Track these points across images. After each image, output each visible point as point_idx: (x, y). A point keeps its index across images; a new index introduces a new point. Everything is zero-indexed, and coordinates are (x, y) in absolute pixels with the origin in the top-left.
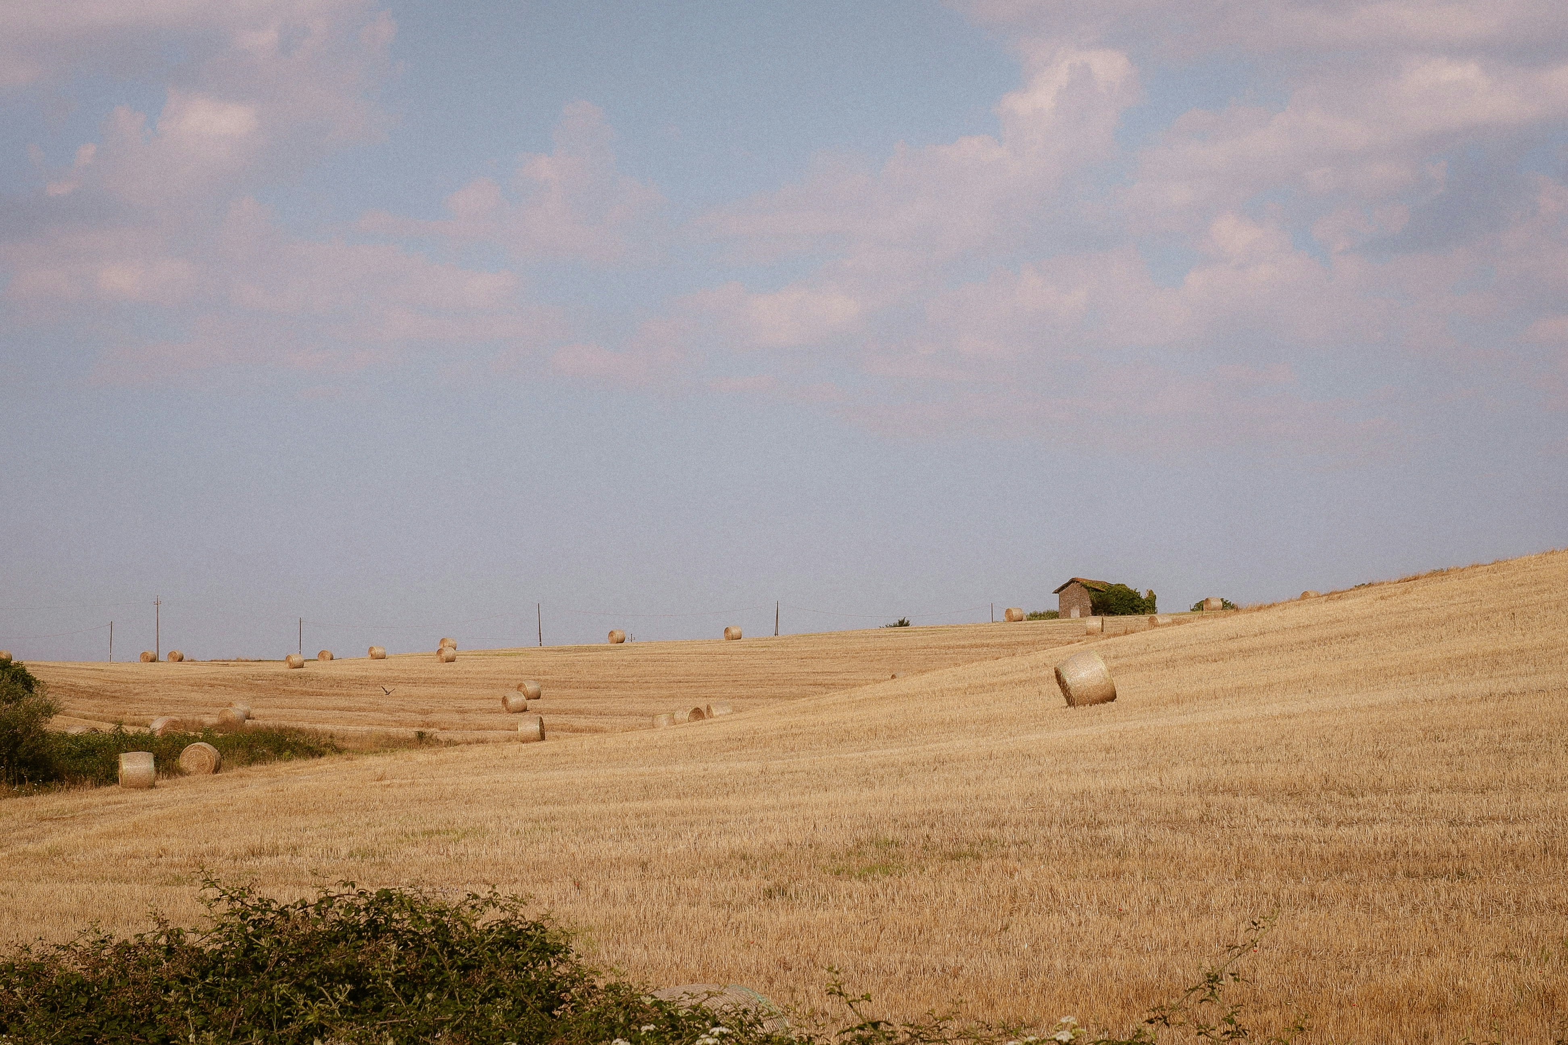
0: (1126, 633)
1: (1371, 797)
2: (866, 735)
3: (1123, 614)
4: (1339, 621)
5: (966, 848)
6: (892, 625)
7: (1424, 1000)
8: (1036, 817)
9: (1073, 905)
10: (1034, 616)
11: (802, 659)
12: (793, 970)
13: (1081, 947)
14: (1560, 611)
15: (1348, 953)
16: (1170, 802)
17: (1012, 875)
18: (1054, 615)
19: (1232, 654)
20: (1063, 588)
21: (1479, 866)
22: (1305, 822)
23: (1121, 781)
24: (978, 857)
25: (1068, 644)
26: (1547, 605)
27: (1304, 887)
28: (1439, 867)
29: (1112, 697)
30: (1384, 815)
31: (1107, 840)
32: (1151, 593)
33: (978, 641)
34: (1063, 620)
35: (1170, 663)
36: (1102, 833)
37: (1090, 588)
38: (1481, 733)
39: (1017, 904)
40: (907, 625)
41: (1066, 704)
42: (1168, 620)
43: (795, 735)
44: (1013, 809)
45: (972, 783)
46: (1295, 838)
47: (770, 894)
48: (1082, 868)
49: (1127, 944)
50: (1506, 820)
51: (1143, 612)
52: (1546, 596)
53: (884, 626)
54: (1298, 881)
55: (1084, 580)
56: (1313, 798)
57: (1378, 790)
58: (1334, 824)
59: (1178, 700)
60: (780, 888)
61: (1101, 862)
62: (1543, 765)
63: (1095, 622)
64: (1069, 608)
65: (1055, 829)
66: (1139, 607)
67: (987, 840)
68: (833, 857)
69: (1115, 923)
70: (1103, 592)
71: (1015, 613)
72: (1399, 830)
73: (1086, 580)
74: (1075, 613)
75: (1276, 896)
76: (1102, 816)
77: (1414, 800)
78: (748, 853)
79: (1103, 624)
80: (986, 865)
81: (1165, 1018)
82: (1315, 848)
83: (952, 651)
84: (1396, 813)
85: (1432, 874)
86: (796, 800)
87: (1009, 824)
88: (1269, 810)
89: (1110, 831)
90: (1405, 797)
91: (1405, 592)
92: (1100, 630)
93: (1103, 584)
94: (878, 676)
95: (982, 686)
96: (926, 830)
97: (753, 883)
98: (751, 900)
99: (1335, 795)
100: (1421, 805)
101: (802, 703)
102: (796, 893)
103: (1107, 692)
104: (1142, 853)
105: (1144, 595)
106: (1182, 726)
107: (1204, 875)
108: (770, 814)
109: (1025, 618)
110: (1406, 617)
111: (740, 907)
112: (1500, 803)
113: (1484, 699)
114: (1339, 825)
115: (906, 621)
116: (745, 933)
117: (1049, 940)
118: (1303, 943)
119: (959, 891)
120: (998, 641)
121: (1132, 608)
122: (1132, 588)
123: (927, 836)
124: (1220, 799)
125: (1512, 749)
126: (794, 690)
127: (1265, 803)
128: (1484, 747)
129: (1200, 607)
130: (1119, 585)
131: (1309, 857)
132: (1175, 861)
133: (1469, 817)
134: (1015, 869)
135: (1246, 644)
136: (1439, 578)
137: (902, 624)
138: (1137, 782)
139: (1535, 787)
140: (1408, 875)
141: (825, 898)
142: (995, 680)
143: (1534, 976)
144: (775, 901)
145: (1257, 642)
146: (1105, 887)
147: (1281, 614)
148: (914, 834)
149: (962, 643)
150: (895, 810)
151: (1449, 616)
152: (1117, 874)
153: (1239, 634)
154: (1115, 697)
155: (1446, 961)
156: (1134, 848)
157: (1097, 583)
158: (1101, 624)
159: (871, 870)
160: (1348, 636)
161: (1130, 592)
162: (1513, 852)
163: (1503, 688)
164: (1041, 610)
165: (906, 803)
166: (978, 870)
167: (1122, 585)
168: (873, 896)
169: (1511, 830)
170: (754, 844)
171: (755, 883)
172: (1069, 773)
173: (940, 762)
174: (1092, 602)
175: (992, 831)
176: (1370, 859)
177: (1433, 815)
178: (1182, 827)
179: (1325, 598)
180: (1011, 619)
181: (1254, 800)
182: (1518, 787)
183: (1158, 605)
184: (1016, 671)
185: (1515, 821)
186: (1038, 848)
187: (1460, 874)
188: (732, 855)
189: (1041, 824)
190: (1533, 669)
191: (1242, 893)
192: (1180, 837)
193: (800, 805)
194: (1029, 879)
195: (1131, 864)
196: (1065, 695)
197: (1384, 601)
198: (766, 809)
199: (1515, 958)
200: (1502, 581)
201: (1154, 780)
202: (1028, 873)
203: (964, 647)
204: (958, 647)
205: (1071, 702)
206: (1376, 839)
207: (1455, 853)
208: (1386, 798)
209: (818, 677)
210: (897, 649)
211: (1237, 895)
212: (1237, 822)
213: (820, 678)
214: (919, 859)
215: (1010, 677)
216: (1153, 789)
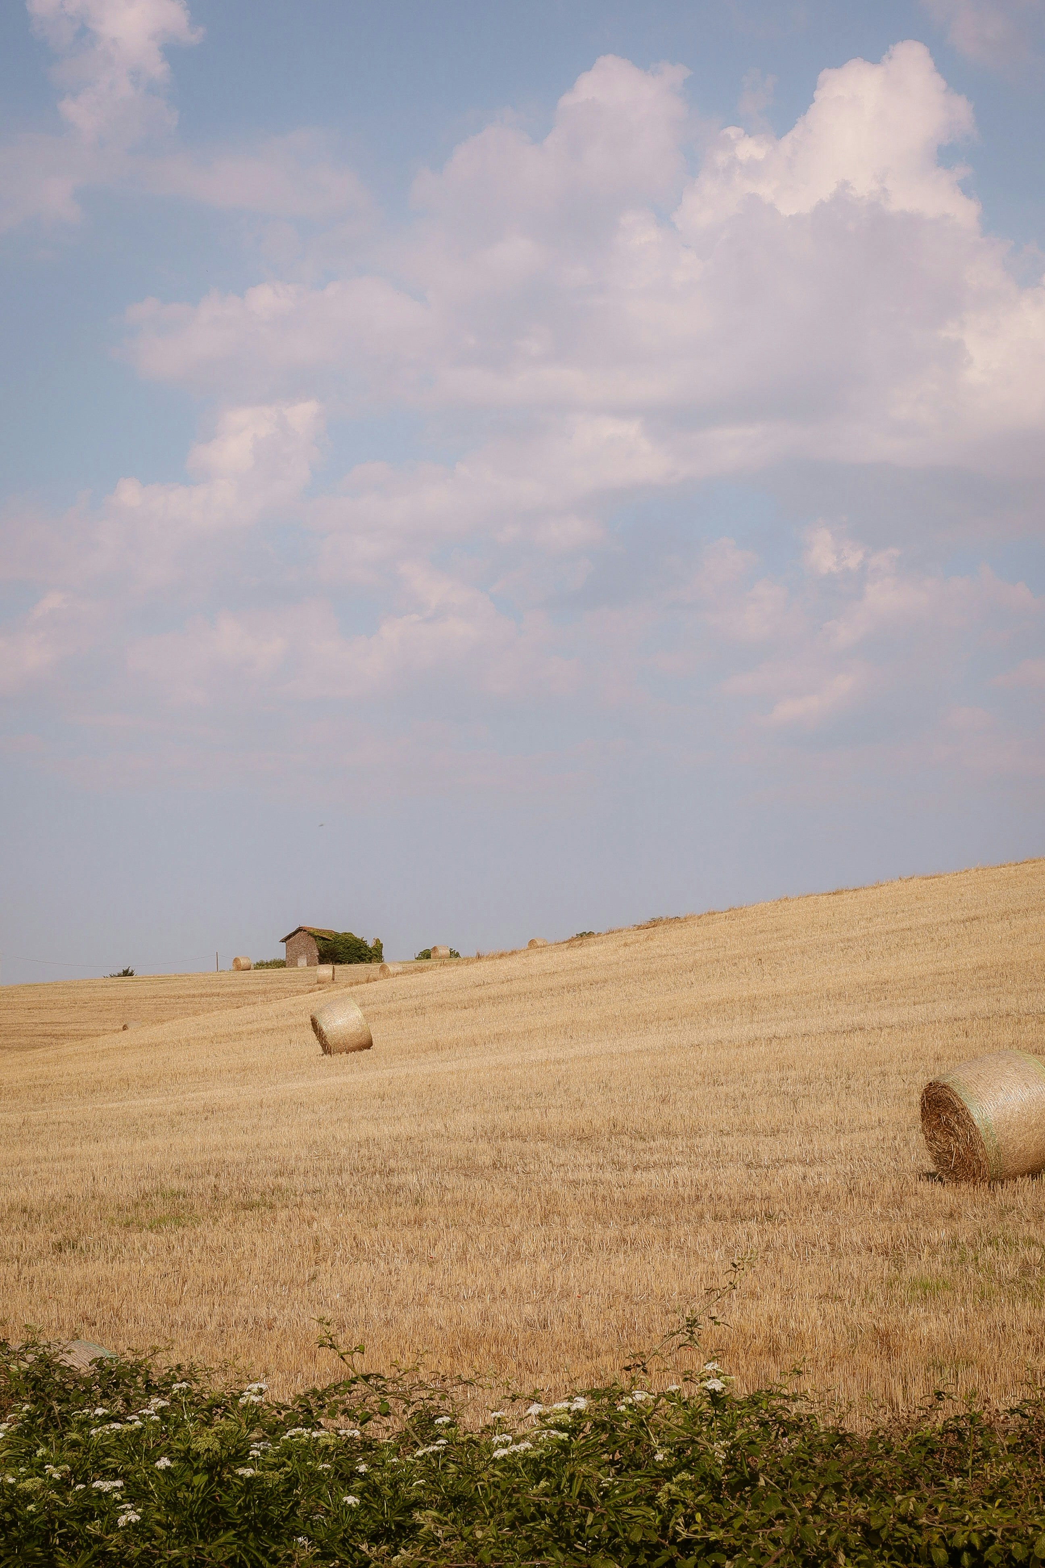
0: (368, 981)
1: (661, 1141)
2: (118, 1086)
3: (350, 963)
4: (585, 968)
5: (256, 1197)
6: (117, 974)
7: (759, 1342)
8: (325, 1164)
9: (378, 1253)
10: (261, 965)
11: (29, 1009)
12: (98, 1325)
13: (395, 1297)
14: (806, 957)
15: (669, 1297)
16: (458, 1149)
17: (310, 1224)
18: (281, 964)
19: (481, 1001)
20: (289, 937)
21: (786, 1208)
22: (601, 1166)
23: (405, 1128)
24: (272, 1207)
25: (310, 992)
26: (792, 951)
27: (613, 1232)
28: (746, 1208)
29: (368, 1045)
30: (679, 1159)
31: (400, 1188)
32: (378, 941)
33: (208, 990)
34: (291, 969)
35: (420, 1010)
36: (395, 1180)
37: (318, 937)
38: (759, 1077)
39: (321, 1254)
40: (131, 975)
41: (322, 1052)
42: (399, 968)
43: (44, 1086)
44: (298, 1158)
45: (250, 1132)
46: (595, 1183)
47: (59, 1247)
48: (382, 1215)
49: (441, 1292)
50: (803, 1162)
51: (370, 960)
52: (789, 942)
53: (108, 976)
54: (606, 1225)
55: (311, 928)
56: (605, 1143)
57: (667, 1133)
58: (630, 1169)
59: (437, 1047)
60: (69, 1242)
61: (401, 1209)
62: (827, 1108)
63: (325, 970)
64: (296, 957)
65: (346, 1176)
66: (366, 955)
67: (277, 1190)
68: (120, 1209)
69: (426, 1271)
70: (329, 940)
71: (243, 962)
72: (697, 1174)
73: (313, 929)
74: (302, 962)
75: (587, 1242)
76: (392, 1163)
77: (707, 1143)
78: (29, 1207)
79: (334, 973)
80: (283, 1215)
81: (644, 1364)
82: (617, 1194)
83: (182, 1000)
84: (691, 1157)
85: (738, 1217)
86: (68, 1150)
87: (297, 1173)
88: (562, 1156)
89: (403, 1179)
90: (697, 1141)
91: (647, 939)
92: (331, 978)
93: (330, 932)
94: (108, 1026)
95: (229, 1035)
96: (211, 1179)
97: (40, 1235)
98: (40, 1253)
99: (626, 1139)
100: (714, 1149)
101: (39, 1053)
102: (88, 1246)
103: (363, 1040)
104: (441, 1201)
105: (371, 944)
106: (452, 1073)
107: (509, 1221)
108: (44, 1166)
109: (252, 967)
110: (651, 963)
111: (29, 1262)
112: (793, 1146)
113: (751, 1043)
114: (635, 1169)
115: (130, 971)
116: (40, 1288)
117: (362, 1289)
118: (622, 1287)
119: (259, 1242)
120: (227, 990)
121: (359, 957)
122: (358, 936)
123: (215, 1186)
124: (510, 1144)
125: (794, 1092)
126: (23, 1040)
127: (557, 1149)
128: (765, 1090)
129: (426, 955)
130: (346, 933)
131: (613, 1202)
132: (477, 1207)
133: (766, 1159)
134: (313, 1218)
135: (493, 991)
136: (678, 925)
137: (126, 973)
138: (422, 1129)
139: (825, 1129)
140: (716, 1218)
141: (118, 1250)
142: (239, 1029)
143: (864, 1317)
144: (66, 1254)
145: (505, 989)
146: (410, 1235)
147: (524, 961)
148: (200, 1184)
149: (192, 992)
150: (176, 1161)
151: (695, 962)
152: (419, 1222)
153: (485, 981)
154: (372, 1044)
155: (771, 1304)
156: (430, 1194)
157: (324, 931)
158: (332, 972)
159: (162, 1221)
160: (597, 983)
161: (356, 940)
162: (817, 1193)
163: (768, 1031)
164: (268, 959)
165: (185, 1153)
166: (274, 1220)
167: (349, 934)
168: (170, 1249)
169: (812, 1172)
170: (35, 1197)
171: (39, 1237)
172: (350, 1121)
173: (210, 1111)
174: (320, 951)
175: (280, 1180)
176: (676, 1203)
177: (728, 1158)
178: (475, 1173)
179: (566, 945)
180: (239, 968)
181: (546, 1145)
182: (808, 1130)
183: (384, 953)
184: (262, 1020)
185: (812, 1164)
186: (332, 1196)
187: (769, 1217)
188: (12, 1209)
189: (330, 1172)
190: (793, 1014)
191: (552, 1239)
192: (477, 1184)
193: (72, 1157)
194: (329, 1228)
195: (431, 1211)
196: (321, 1043)
197: (628, 947)
198: (37, 1161)
199: (840, 1299)
200: (743, 928)
201: (439, 1126)
202: (326, 1223)
203: (194, 996)
204: (189, 996)
205: (327, 1049)
206: (676, 1183)
207: (759, 1195)
208: (679, 1141)
209: (47, 1028)
210: (126, 999)
211: (547, 1241)
212: (532, 1167)
213: (49, 1029)
214: (210, 1209)
215: (256, 1026)
216: (438, 1135)
